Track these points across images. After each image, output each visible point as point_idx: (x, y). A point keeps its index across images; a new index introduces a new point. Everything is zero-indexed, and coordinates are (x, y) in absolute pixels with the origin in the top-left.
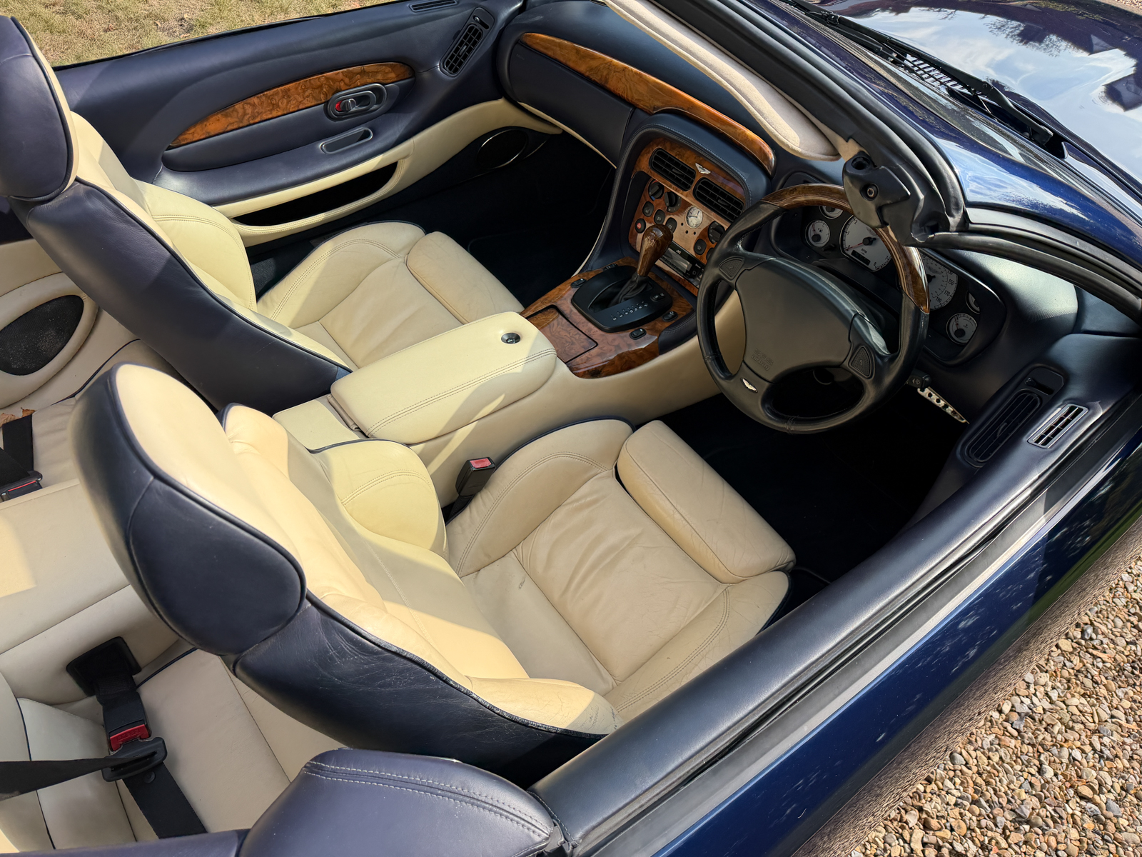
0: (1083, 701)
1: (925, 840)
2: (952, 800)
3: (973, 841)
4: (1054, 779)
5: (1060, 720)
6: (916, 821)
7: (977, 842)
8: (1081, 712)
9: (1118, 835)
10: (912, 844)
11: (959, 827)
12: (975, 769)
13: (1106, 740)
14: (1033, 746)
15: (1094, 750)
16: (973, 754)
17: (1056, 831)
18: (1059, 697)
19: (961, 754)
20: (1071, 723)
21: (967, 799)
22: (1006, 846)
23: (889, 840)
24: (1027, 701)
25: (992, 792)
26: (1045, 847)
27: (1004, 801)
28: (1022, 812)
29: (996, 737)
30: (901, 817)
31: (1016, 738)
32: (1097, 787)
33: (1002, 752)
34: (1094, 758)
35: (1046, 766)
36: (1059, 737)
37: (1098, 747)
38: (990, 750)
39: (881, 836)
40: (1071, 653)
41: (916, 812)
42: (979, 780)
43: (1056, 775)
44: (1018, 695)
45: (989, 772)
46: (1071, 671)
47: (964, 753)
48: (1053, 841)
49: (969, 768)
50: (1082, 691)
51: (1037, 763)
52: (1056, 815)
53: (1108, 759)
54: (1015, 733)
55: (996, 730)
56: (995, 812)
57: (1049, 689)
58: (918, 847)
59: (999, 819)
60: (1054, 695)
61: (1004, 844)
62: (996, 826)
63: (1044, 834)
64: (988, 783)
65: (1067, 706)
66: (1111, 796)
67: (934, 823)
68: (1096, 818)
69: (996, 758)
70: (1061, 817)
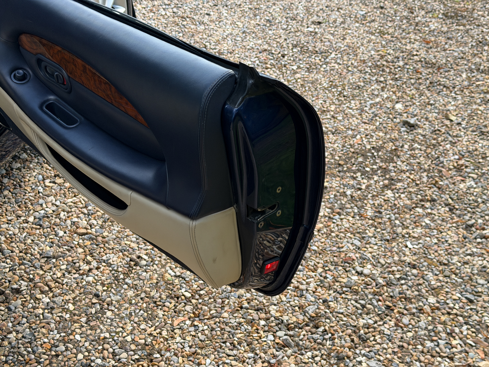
0: (74, 198)
2: (8, 269)
4: (65, 235)
5: (64, 211)
7: (25, 279)
8: (74, 203)
9: (104, 240)
11: (13, 278)
12: (18, 252)
13: (90, 208)
14: (50, 228)
15: (85, 214)
16: (15, 246)
17: (70, 254)
18: (61, 202)
19: (8, 249)
20: (70, 210)
21: (16, 265)
22: (43, 273)
24: (43, 212)
25: (30, 256)
26: (66, 263)
27: (38, 256)
29: (27, 233)
31: (39, 229)
32: (89, 227)
33: (32, 238)
34: (85, 217)
35: (59, 231)
37: (86, 212)
38: (24, 240)
40: (63, 183)
42: (21, 254)
43: (65, 233)
44: (37, 212)
45: (26, 249)
46: (65, 190)
47: (9, 248)
48: (70, 259)
50: (73, 195)
51: (54, 233)
52: (69, 248)
53: (92, 214)
54: (39, 227)
55: (27, 230)
56: (34, 262)
57: (54, 202)
59: (36, 264)
60: (58, 203)
61: (41, 272)
62: (36, 268)
63: (64, 259)
64: (26, 254)
65: (66, 204)
66: (97, 227)
68: (91, 239)
69: (29, 241)
70: (72, 247)
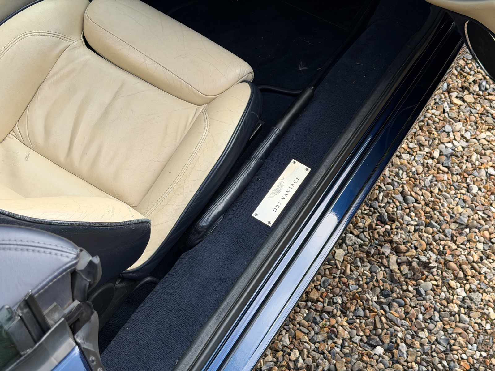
1: (399, 261)
3: (432, 251)
6: (390, 251)
10: (391, 267)
23: (373, 269)
28: (462, 220)
30: (379, 250)
36: (477, 163)
39: (368, 268)
41: (388, 245)
49: (419, 203)
58: (395, 267)
67: (403, 247)
